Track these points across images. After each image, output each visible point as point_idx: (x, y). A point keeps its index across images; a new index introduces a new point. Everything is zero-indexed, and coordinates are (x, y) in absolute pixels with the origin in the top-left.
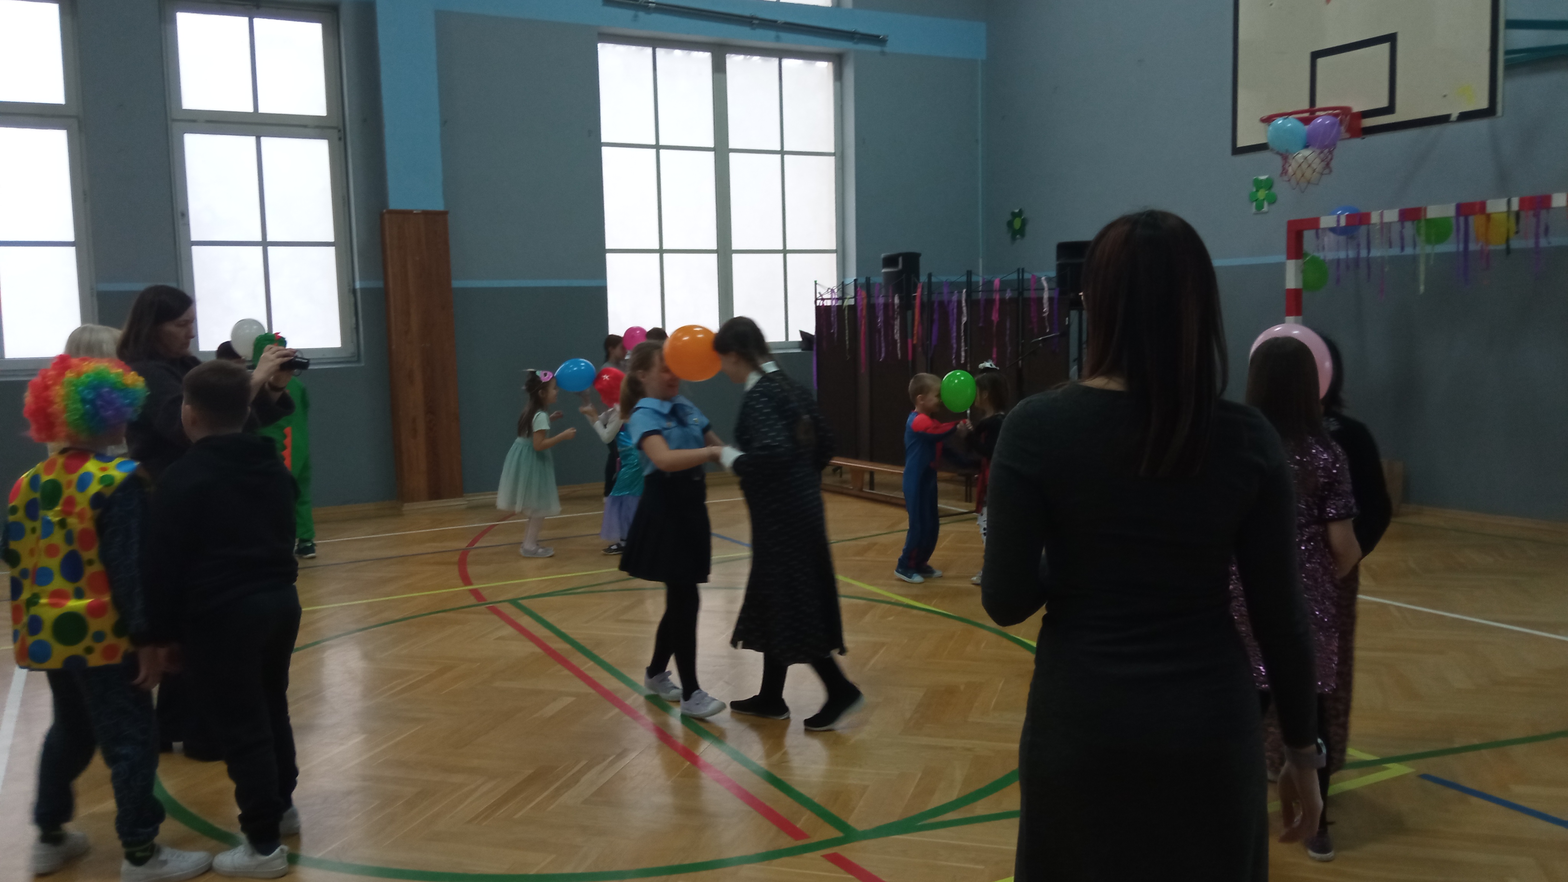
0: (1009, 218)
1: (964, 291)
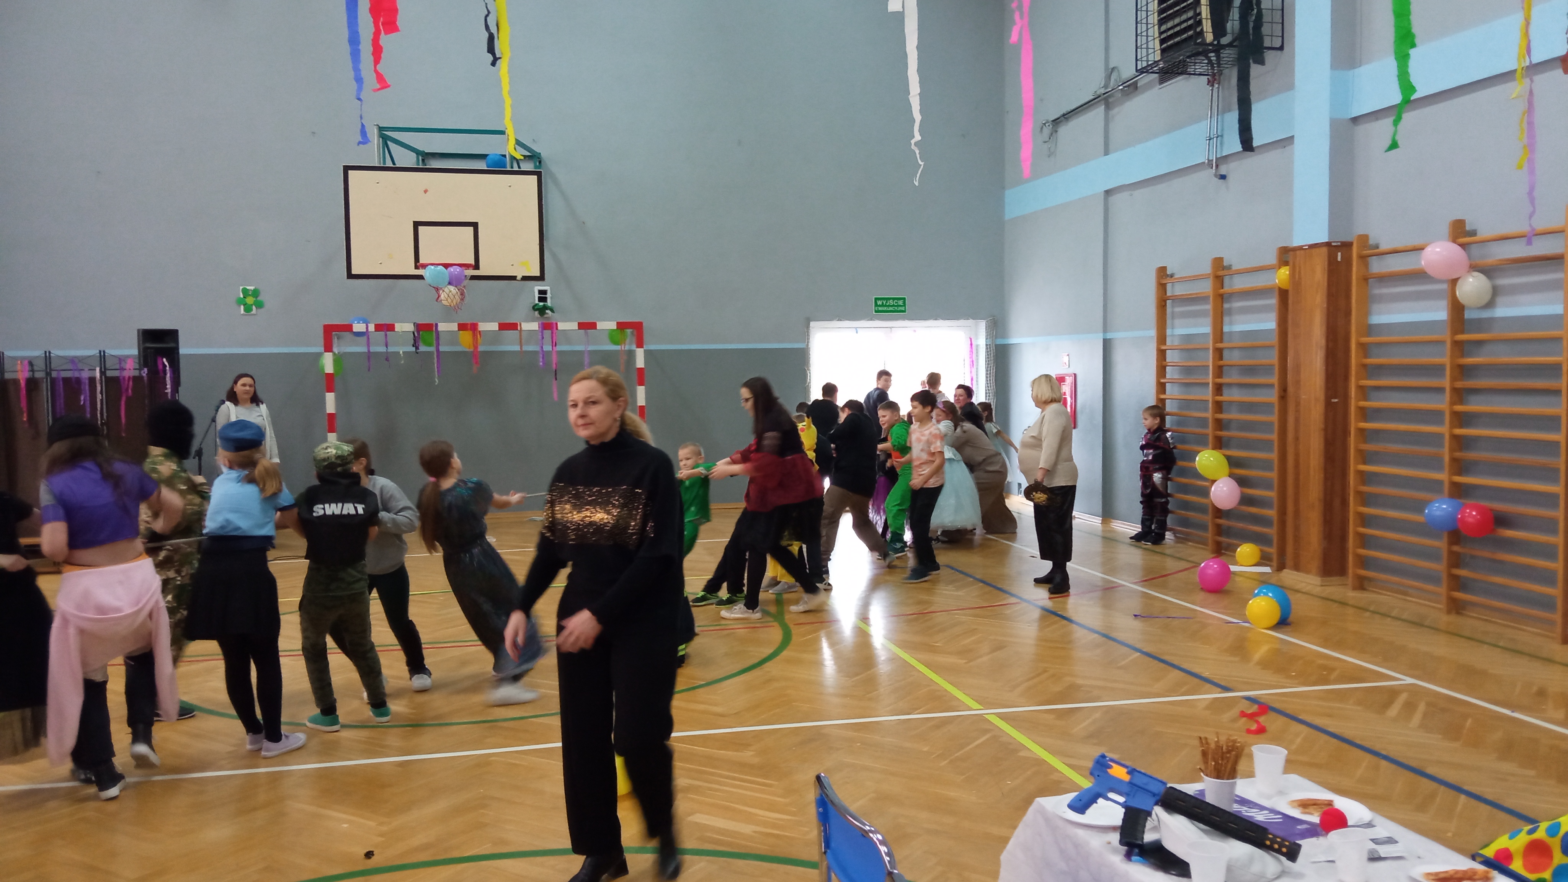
1: (98, 369)
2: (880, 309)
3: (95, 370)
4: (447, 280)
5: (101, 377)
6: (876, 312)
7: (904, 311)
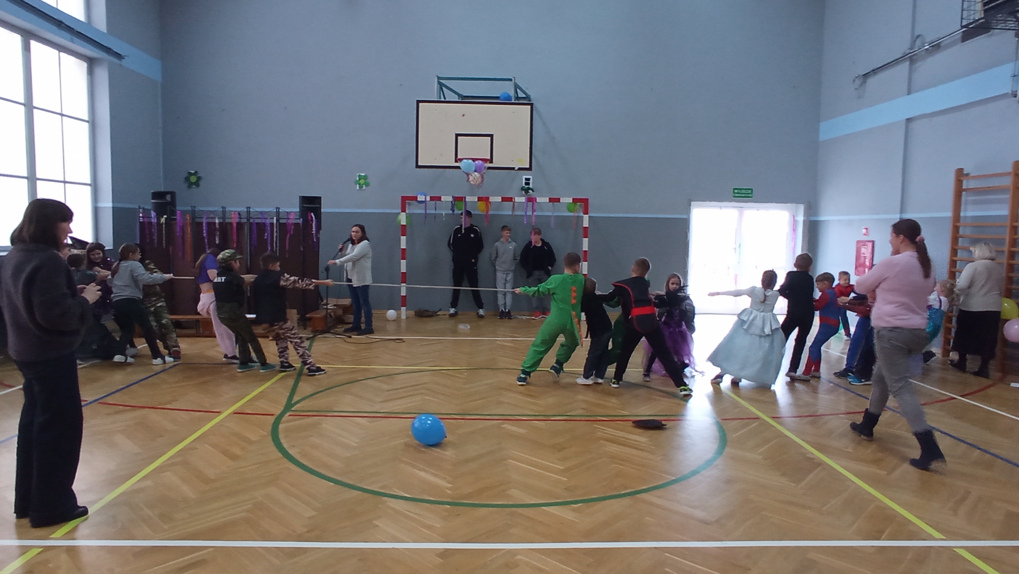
0: (186, 175)
1: (275, 218)
2: (736, 195)
3: (273, 218)
4: (474, 169)
5: (277, 223)
6: (734, 197)
7: (751, 197)
